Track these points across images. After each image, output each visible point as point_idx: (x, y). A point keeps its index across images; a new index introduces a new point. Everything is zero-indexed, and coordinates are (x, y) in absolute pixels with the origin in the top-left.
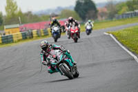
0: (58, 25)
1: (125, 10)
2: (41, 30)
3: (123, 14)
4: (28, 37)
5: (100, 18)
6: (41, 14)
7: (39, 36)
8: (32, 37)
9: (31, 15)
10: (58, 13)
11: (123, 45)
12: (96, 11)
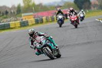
2: (49, 17)
4: (39, 22)
5: (92, 8)
6: (49, 6)
8: (43, 22)
9: (42, 6)
10: (62, 4)
12: (90, 3)
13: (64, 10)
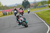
0: (16, 10)
1: (40, 5)
2: (10, 12)
3: (39, 6)
4: (5, 15)
5: (31, 8)
6: (10, 6)
7: (9, 14)
8: (7, 15)
9: (6, 7)
10: (16, 6)
11: (40, 17)
12: (30, 5)
13: (17, 8)
